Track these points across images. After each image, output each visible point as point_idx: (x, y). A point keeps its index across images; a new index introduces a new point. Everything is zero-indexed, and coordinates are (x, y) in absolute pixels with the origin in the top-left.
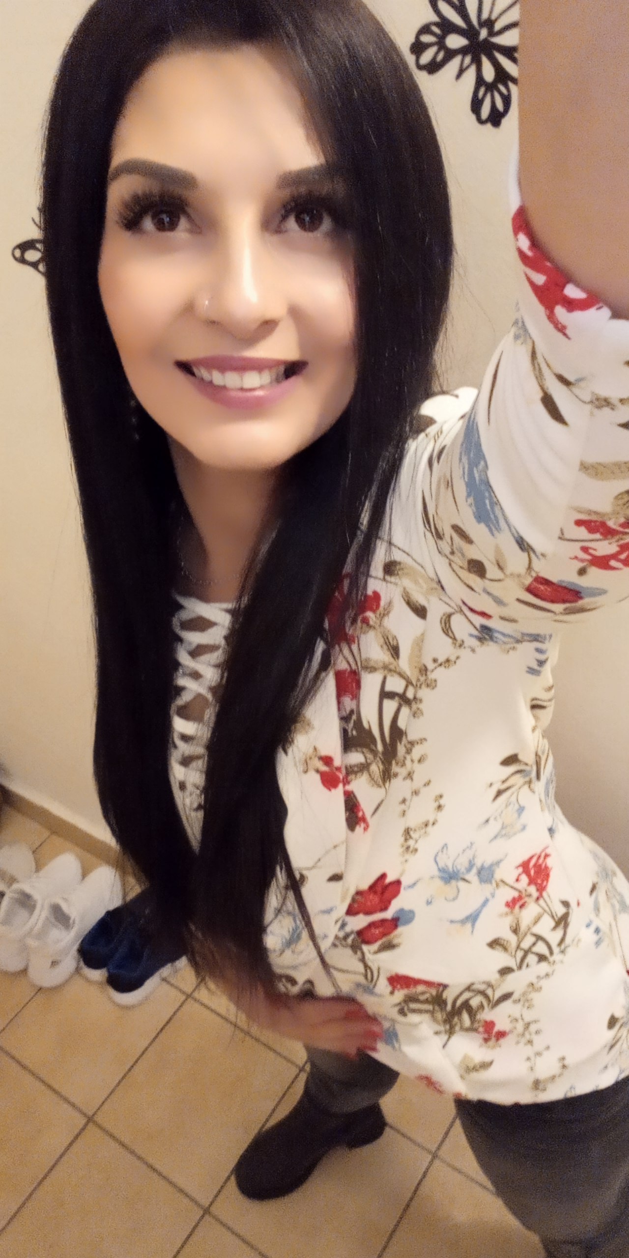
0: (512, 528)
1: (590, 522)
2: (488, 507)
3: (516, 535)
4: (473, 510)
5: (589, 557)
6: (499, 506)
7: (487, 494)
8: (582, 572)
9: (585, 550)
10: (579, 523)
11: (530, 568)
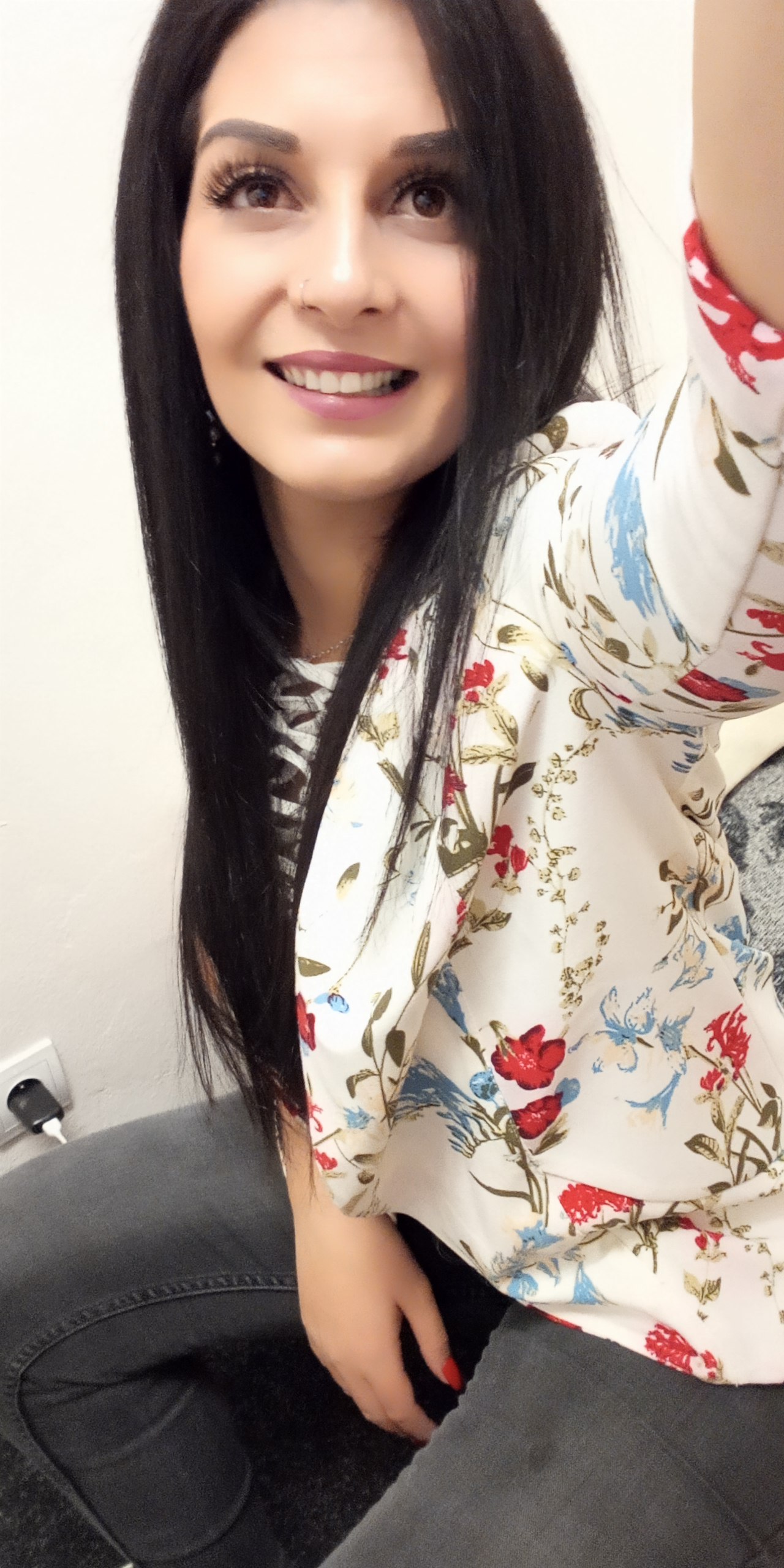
0: (670, 611)
1: (766, 613)
2: (642, 583)
3: (674, 621)
4: (620, 582)
5: (761, 655)
6: (656, 584)
7: (642, 567)
8: (751, 671)
9: (757, 645)
10: (752, 613)
11: (686, 659)
